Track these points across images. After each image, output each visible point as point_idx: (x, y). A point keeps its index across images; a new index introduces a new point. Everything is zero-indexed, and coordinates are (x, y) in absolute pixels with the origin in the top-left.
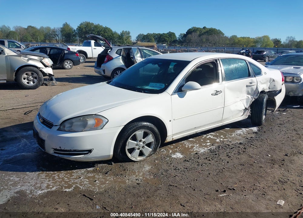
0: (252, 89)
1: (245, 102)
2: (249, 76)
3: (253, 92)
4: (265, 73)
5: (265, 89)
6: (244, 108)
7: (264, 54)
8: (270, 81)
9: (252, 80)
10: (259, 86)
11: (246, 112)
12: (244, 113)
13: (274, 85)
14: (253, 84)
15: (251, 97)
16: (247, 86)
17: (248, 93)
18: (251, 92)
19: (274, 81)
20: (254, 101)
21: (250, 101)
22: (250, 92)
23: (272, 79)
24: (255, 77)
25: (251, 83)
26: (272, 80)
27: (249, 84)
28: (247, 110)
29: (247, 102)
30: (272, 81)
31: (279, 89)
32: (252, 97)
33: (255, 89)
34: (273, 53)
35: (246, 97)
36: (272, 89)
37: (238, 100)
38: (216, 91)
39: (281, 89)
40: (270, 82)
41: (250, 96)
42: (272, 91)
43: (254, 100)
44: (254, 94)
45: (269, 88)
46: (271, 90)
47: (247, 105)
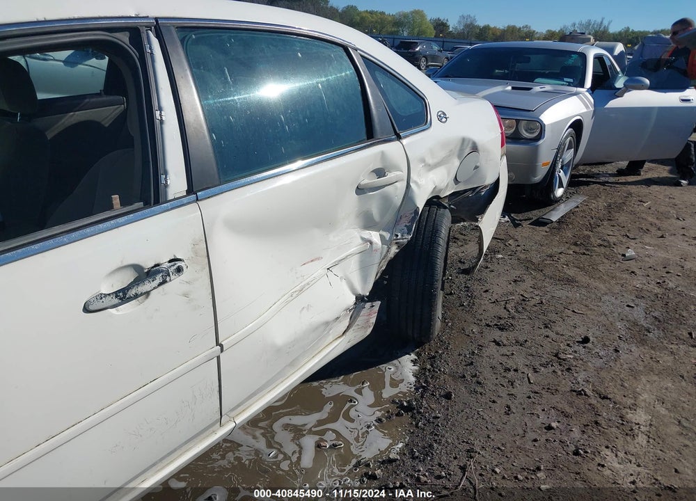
0: (386, 200)
1: (353, 267)
2: (370, 135)
3: (390, 217)
4: (442, 117)
5: (440, 191)
6: (353, 299)
7: (417, 49)
8: (461, 150)
9: (383, 154)
10: (416, 183)
11: (364, 312)
12: (353, 319)
13: (476, 167)
14: (390, 176)
15: (382, 237)
16: (360, 190)
17: (368, 223)
18: (382, 215)
19: (475, 149)
20: (397, 255)
21: (377, 258)
22: (376, 214)
23: (469, 140)
24: (399, 138)
25: (380, 173)
26: (470, 145)
27: (367, 180)
28: (368, 305)
29: (364, 268)
30: (468, 150)
31: (490, 180)
32: (387, 235)
33: (398, 199)
34: (436, 48)
35: (356, 245)
36: (466, 182)
37: (318, 269)
38: (137, 268)
39: (498, 179)
40: (459, 157)
41: (375, 236)
42: (465, 191)
43: (394, 250)
44: (397, 221)
45: (456, 181)
46: (461, 187)
47: (364, 279)
